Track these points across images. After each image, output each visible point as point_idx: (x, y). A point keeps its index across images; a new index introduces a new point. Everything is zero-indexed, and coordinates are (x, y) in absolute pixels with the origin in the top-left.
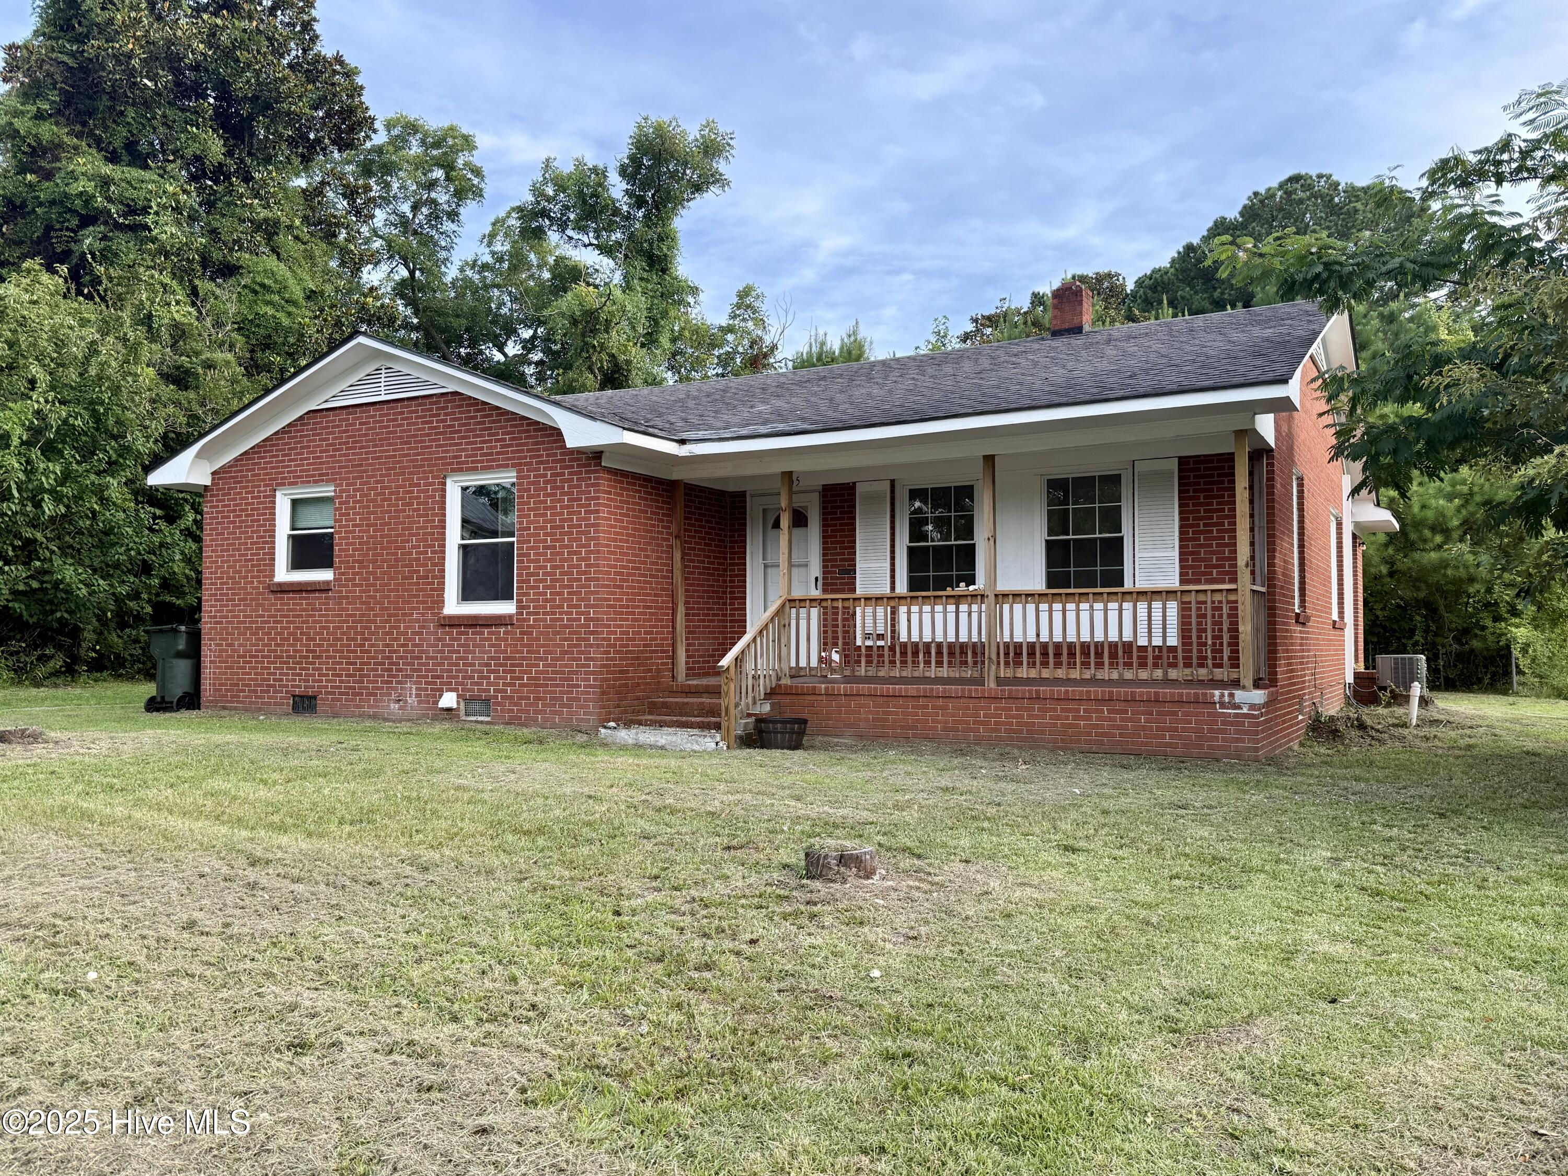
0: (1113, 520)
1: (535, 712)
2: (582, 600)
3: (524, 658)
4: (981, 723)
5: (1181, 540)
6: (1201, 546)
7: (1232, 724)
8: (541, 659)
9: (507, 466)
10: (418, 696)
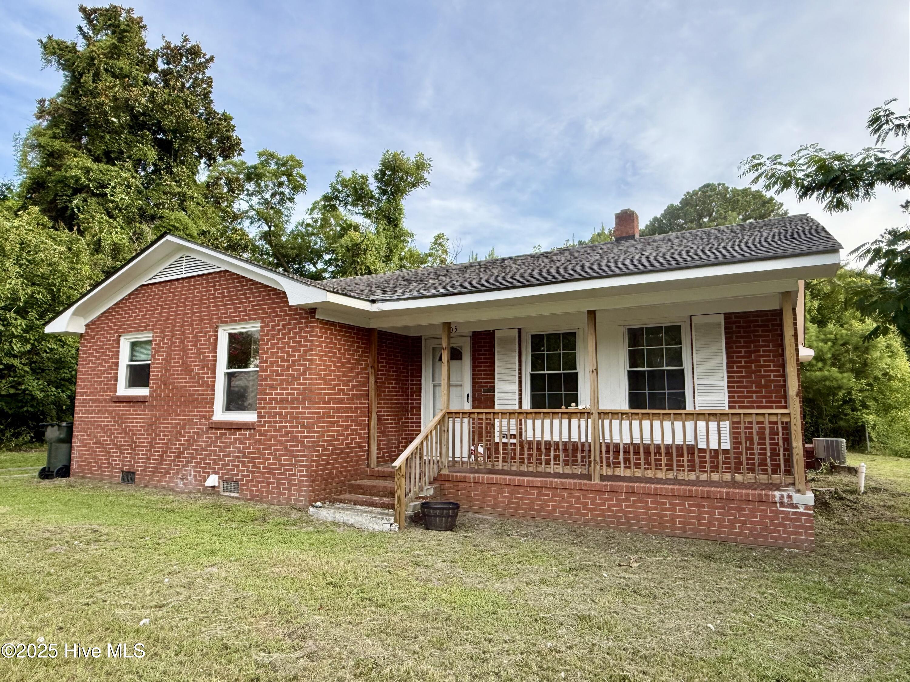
0: (677, 358)
1: (268, 492)
2: (300, 413)
3: (260, 453)
4: (590, 509)
5: (728, 372)
6: (744, 377)
7: (791, 520)
8: (271, 454)
9: (255, 319)
10: (195, 476)
